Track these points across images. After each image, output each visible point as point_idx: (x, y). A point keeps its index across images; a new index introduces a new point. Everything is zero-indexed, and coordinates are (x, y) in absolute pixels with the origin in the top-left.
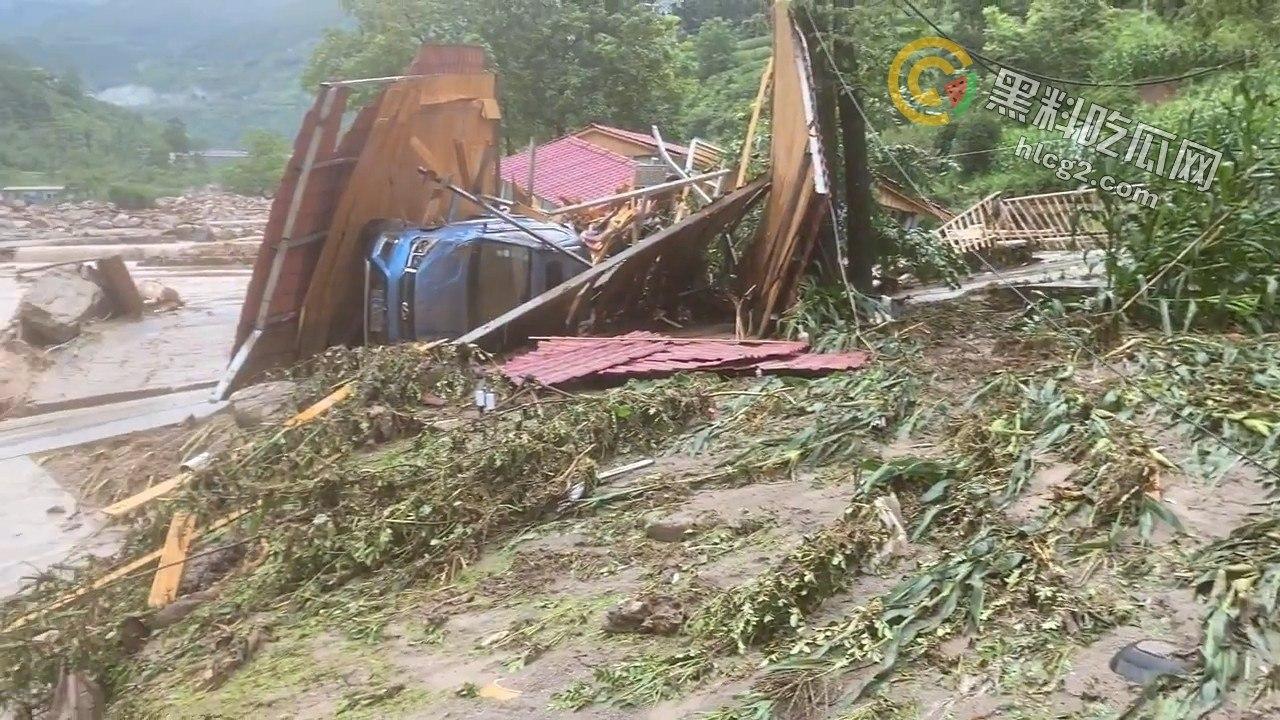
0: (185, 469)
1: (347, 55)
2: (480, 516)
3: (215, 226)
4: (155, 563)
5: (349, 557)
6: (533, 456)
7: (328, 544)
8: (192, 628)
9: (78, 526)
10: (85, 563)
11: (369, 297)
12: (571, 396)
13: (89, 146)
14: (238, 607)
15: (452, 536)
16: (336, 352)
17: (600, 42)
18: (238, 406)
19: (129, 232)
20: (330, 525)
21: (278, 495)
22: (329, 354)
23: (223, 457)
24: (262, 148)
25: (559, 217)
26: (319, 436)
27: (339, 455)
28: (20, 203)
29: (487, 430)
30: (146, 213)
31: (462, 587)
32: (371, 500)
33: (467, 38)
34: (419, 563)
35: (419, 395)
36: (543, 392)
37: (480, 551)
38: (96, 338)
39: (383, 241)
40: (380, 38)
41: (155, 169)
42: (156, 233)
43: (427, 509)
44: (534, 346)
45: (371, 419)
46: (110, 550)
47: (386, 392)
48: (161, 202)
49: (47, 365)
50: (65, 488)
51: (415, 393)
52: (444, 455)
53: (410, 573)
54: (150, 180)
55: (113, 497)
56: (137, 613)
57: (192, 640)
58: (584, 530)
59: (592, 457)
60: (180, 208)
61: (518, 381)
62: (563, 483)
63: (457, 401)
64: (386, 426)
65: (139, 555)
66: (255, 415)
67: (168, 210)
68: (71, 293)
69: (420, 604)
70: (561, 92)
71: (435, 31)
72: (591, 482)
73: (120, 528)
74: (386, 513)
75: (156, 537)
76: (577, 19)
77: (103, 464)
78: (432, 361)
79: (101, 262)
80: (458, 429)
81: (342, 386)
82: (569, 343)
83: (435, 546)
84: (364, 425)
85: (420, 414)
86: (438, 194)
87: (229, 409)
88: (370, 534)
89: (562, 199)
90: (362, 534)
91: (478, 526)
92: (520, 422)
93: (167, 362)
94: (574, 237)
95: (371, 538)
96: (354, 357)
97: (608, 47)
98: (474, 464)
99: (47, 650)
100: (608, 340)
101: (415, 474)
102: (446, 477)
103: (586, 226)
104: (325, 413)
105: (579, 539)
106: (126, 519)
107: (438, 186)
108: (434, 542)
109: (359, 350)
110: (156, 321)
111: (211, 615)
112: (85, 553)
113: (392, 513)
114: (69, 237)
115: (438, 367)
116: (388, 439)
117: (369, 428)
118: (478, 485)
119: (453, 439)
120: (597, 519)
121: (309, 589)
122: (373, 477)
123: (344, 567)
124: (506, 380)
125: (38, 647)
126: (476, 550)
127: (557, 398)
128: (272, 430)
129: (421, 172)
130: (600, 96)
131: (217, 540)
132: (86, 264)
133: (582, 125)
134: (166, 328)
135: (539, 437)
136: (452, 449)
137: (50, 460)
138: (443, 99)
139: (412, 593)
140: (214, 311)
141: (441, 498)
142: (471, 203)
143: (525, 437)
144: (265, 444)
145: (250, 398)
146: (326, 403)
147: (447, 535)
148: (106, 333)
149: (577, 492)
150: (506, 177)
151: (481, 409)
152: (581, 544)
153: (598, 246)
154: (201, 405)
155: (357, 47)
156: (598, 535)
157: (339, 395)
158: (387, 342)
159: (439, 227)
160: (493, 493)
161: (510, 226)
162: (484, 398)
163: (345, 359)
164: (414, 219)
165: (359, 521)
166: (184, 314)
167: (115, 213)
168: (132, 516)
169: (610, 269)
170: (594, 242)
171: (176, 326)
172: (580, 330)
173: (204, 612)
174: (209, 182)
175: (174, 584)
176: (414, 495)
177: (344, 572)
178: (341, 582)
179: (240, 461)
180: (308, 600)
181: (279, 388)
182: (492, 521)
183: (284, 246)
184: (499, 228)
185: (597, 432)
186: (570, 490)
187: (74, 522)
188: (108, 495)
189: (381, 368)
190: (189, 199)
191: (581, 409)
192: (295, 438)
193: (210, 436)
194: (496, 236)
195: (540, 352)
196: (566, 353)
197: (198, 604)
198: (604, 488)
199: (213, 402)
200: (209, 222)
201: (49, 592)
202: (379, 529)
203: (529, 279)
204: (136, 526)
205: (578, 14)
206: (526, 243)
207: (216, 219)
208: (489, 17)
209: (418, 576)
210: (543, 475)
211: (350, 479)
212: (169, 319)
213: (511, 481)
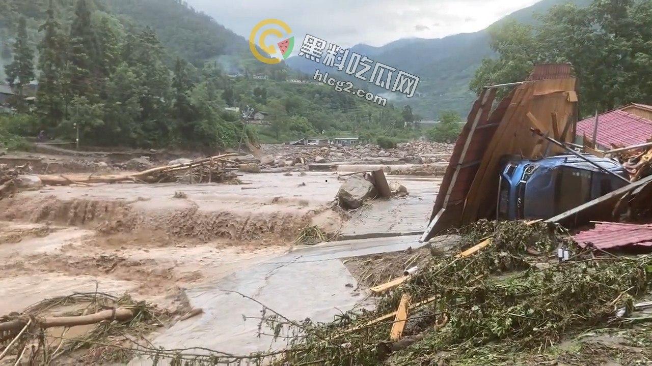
0: (406, 274)
1: (494, 71)
2: (561, 319)
3: (423, 157)
4: (392, 318)
5: (489, 330)
6: (594, 289)
7: (478, 322)
8: (410, 353)
9: (358, 295)
10: (361, 313)
11: (500, 196)
12: (615, 257)
13: (370, 119)
14: (432, 346)
15: (545, 327)
16: (483, 222)
17: (638, 57)
18: (433, 245)
19: (384, 159)
20: (480, 312)
21: (454, 293)
22: (479, 223)
23: (426, 270)
24: (447, 119)
25: (610, 155)
26: (473, 264)
27: (482, 275)
28: (340, 145)
29: (566, 271)
30: (393, 150)
31: (550, 356)
32: (502, 302)
33: (559, 59)
34: (527, 339)
35: (525, 248)
36: (598, 253)
37: (561, 338)
38: (369, 208)
39: (509, 166)
40: (511, 63)
41: (397, 130)
42: (396, 159)
43: (531, 311)
44: (593, 226)
45: (500, 258)
46: (372, 308)
47: (508, 245)
48: (399, 145)
49: (348, 218)
50: (353, 275)
51: (523, 247)
52: (540, 283)
53: (521, 343)
54: (395, 135)
55: (373, 283)
56: (385, 341)
57: (410, 359)
58: (625, 336)
59: (629, 294)
60: (408, 148)
61: (583, 246)
62: (612, 307)
63: (546, 253)
64: (507, 264)
65: (386, 313)
66: (441, 250)
67: (402, 149)
68: (360, 186)
69: (527, 361)
70: (612, 85)
71: (540, 57)
72: (629, 308)
73: (377, 298)
74: (509, 310)
75: (394, 305)
76: (624, 45)
77: (370, 266)
78: (533, 230)
79: (374, 173)
80: (549, 269)
81: (485, 240)
82: (615, 226)
83: (535, 331)
84: (496, 261)
85: (526, 259)
86: (541, 142)
87: (427, 246)
88: (501, 319)
89: (612, 145)
90: (497, 319)
91: (560, 324)
92: (586, 269)
93: (399, 221)
94: (619, 166)
95: (501, 323)
96: (492, 225)
97: (643, 60)
98: (559, 289)
99: (346, 351)
100: (640, 226)
101: (525, 291)
102: (543, 294)
103: (627, 160)
104: (476, 253)
105: (622, 341)
106: (380, 294)
107: (540, 138)
108: (535, 329)
109: (494, 222)
110: (396, 201)
111: (420, 348)
112: (362, 308)
113: (513, 311)
114: (359, 160)
115: (535, 234)
116: (508, 270)
117: (498, 263)
118: (560, 302)
119: (546, 274)
120: (633, 331)
121: (468, 344)
122: (503, 290)
123: (486, 335)
124: (575, 244)
125: (343, 349)
126: (558, 337)
127: (607, 257)
128: (449, 260)
129: (532, 130)
130: (637, 87)
131: (422, 310)
132: (367, 173)
133: (624, 104)
134: (400, 205)
135: (597, 279)
136: (545, 280)
137: (347, 261)
138: (547, 93)
139: (522, 355)
140: (423, 198)
141: (540, 306)
142: (558, 147)
143: (588, 278)
144: (446, 265)
145: (439, 242)
146: (476, 248)
147: (542, 326)
148: (374, 205)
149: (621, 313)
150: (579, 133)
151: (560, 259)
152: (623, 344)
153: (634, 171)
154: (415, 243)
155: (497, 68)
156: (635, 340)
157: (483, 244)
158: (509, 220)
159: (541, 159)
160: (569, 307)
161: (579, 159)
162: (563, 253)
163: (487, 226)
164: (526, 154)
165: (495, 312)
166: (408, 198)
167: (380, 150)
168: (383, 293)
169: (641, 185)
170: (632, 169)
171: (404, 204)
172: (621, 219)
173: (417, 346)
174: (422, 136)
175: (401, 330)
176: (525, 302)
177: (486, 338)
178: (485, 343)
179: (434, 273)
180: (467, 349)
181: (454, 238)
182: (568, 322)
183: (459, 168)
184: (574, 161)
185: (633, 279)
186: (617, 311)
187: (357, 292)
188: (372, 282)
189: (505, 232)
190: (412, 144)
191: (623, 265)
192: (461, 264)
193: (418, 259)
194: (572, 165)
195: (596, 230)
196: (613, 232)
197: (414, 342)
198: (637, 313)
199: (420, 242)
200: (420, 155)
201: (346, 324)
202: (505, 317)
203: (590, 190)
204: (384, 298)
205: (624, 43)
206: (589, 169)
207: (423, 154)
208: (571, 48)
209: (526, 346)
210: (599, 300)
211: (491, 289)
212: (401, 201)
213: (579, 301)
